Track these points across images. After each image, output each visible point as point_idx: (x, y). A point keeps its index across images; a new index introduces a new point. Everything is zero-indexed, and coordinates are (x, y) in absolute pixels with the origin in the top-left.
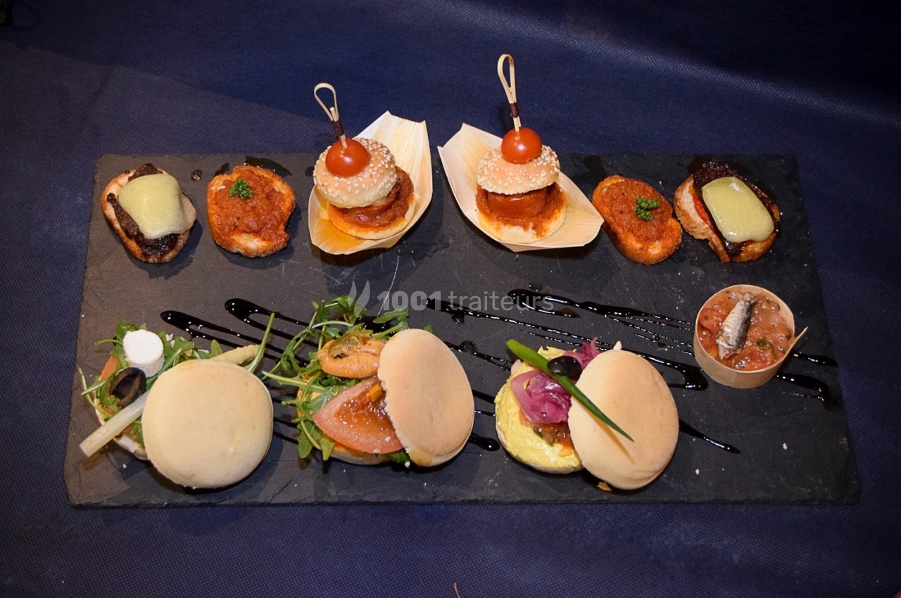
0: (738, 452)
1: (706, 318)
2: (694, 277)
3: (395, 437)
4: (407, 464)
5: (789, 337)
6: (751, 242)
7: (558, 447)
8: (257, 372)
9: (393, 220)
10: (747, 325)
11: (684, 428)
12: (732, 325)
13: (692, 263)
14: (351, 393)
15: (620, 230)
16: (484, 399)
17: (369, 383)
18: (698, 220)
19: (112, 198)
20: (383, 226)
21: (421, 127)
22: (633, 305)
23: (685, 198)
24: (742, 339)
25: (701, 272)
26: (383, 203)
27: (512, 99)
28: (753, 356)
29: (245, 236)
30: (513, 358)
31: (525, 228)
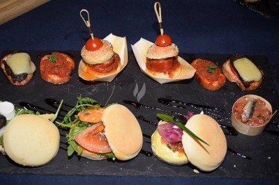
0: (251, 159)
1: (237, 107)
2: (232, 95)
3: (109, 147)
4: (114, 159)
5: (270, 114)
6: (253, 82)
7: (177, 153)
8: (54, 122)
9: (112, 70)
10: (253, 109)
11: (229, 149)
12: (247, 110)
13: (230, 91)
14: (91, 129)
15: (201, 77)
16: (147, 137)
17: (98, 125)
18: (232, 74)
19: (4, 62)
20: (108, 72)
21: (124, 40)
22: (207, 104)
23: (227, 66)
24: (251, 115)
25: (234, 94)
26: (108, 63)
27: (160, 21)
28: (256, 122)
29: (53, 76)
30: (159, 119)
31: (165, 73)
